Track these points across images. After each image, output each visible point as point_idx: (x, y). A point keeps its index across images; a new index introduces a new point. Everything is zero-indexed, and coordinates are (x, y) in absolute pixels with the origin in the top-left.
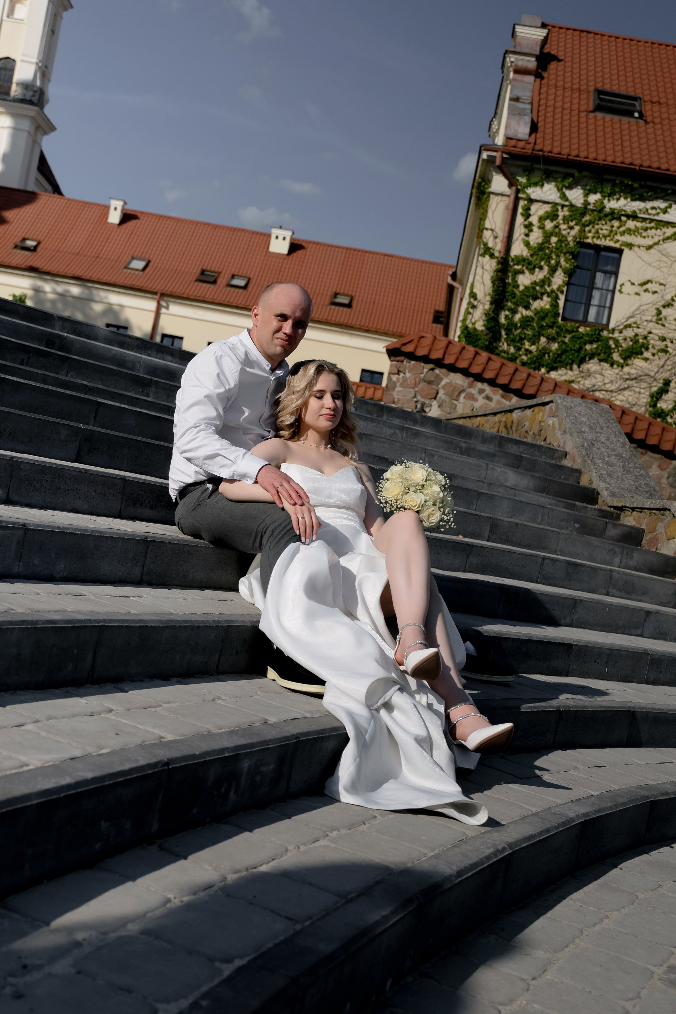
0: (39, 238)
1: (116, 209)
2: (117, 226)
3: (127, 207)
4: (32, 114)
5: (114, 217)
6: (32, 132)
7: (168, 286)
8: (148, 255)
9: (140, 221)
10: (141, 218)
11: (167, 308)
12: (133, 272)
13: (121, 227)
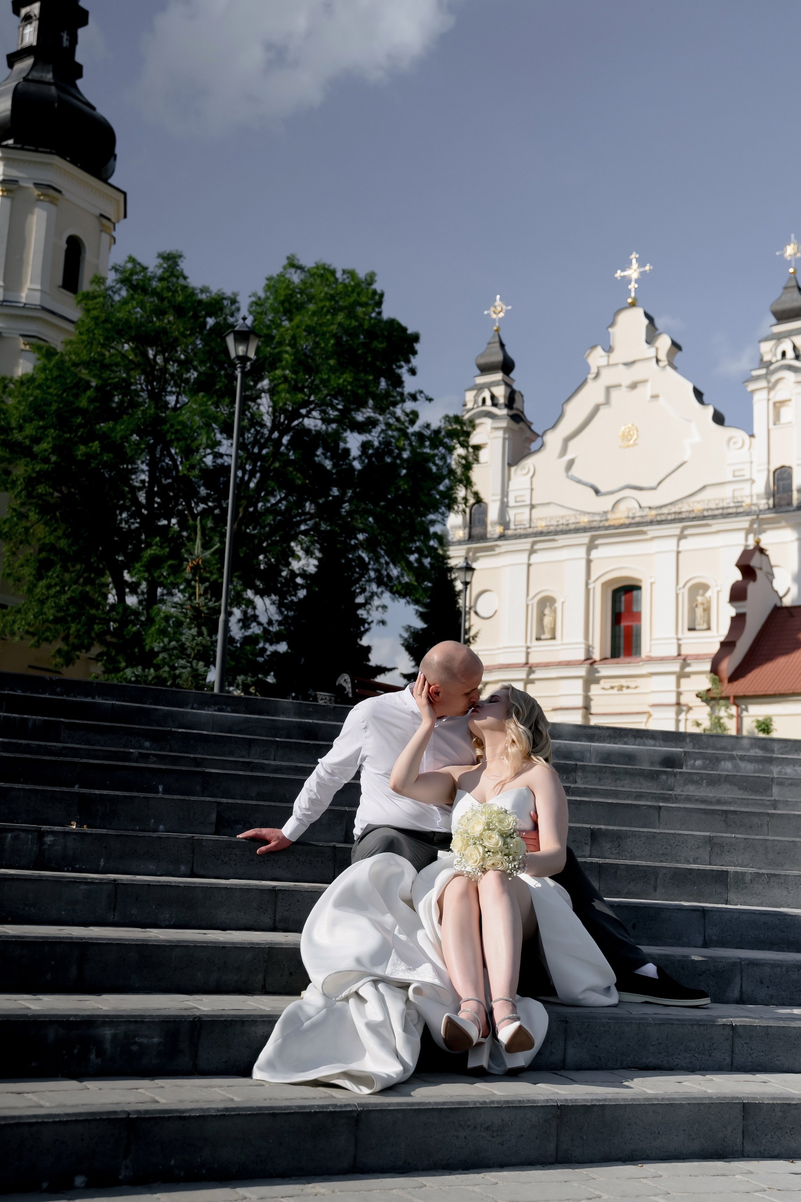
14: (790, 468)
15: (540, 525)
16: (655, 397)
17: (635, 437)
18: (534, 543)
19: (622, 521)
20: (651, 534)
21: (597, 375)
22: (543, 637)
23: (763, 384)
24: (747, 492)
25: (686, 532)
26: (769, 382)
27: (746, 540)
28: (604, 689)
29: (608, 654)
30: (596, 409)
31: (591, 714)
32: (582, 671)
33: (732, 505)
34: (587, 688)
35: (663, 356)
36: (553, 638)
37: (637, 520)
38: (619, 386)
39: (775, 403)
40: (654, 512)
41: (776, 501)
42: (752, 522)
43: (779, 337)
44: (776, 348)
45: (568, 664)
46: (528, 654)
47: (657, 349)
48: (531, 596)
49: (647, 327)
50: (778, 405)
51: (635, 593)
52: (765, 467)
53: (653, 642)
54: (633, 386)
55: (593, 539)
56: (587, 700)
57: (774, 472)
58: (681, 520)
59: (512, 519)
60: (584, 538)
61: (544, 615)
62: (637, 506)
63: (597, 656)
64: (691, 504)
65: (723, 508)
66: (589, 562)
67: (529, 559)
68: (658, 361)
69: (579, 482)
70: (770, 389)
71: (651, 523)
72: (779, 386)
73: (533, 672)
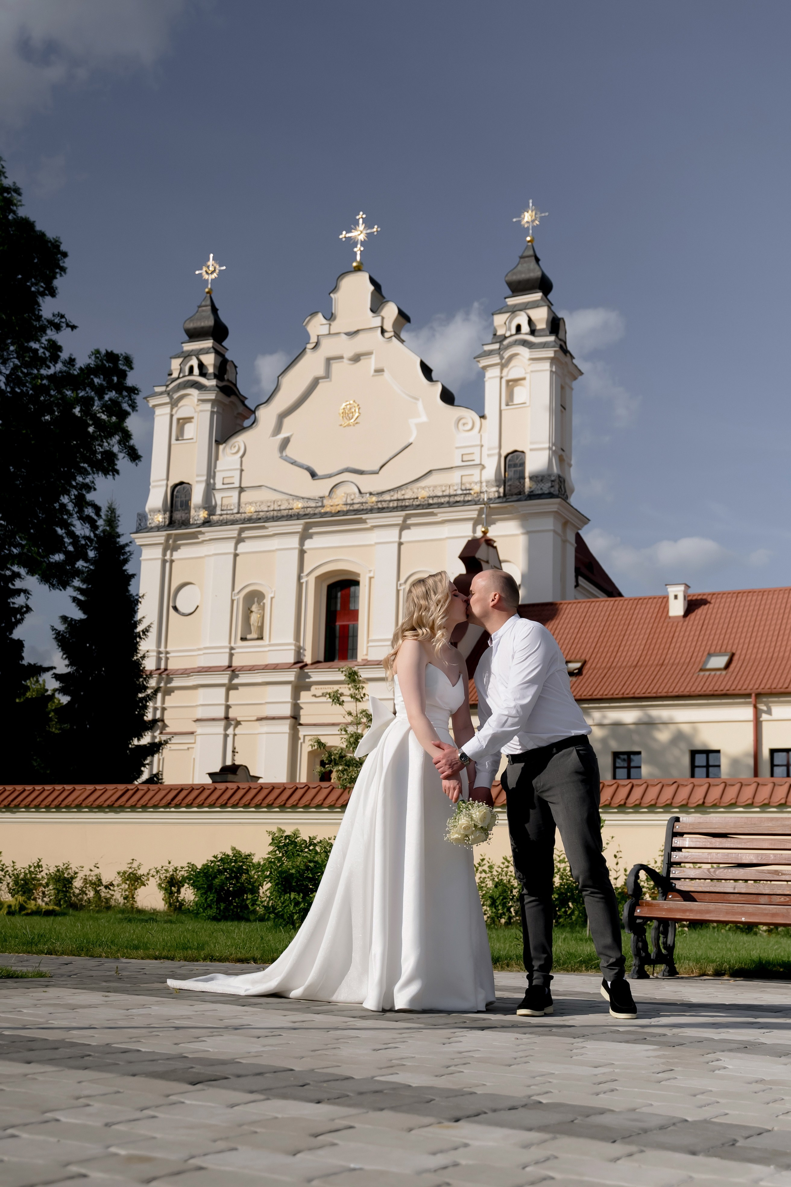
0: (583, 657)
1: (676, 597)
2: (682, 619)
3: (691, 591)
4: (554, 508)
5: (677, 608)
6: (559, 530)
7: (764, 681)
8: (729, 647)
9: (711, 606)
10: (713, 601)
11: (769, 712)
12: (713, 673)
13: (688, 618)
14: (523, 452)
15: (250, 510)
16: (379, 371)
17: (357, 415)
18: (242, 530)
19: (339, 508)
20: (370, 523)
21: (317, 345)
22: (249, 637)
23: (496, 360)
24: (476, 478)
25: (409, 522)
26: (502, 358)
27: (474, 531)
28: (315, 696)
29: (321, 657)
30: (315, 383)
31: (300, 725)
32: (291, 676)
33: (459, 492)
34: (296, 696)
35: (388, 326)
36: (261, 638)
37: (356, 507)
38: (341, 358)
39: (508, 382)
40: (374, 499)
41: (507, 488)
42: (481, 512)
43: (514, 310)
44: (510, 322)
45: (276, 668)
46: (231, 655)
47: (383, 318)
48: (236, 591)
49: (372, 293)
50: (512, 384)
51: (352, 589)
52: (497, 451)
53: (371, 644)
54: (356, 358)
55: (307, 527)
56: (296, 708)
57: (506, 457)
58: (404, 508)
59: (219, 502)
60: (298, 526)
61: (252, 612)
62: (357, 491)
63: (308, 659)
64: (415, 490)
65: (450, 496)
66: (302, 553)
67: (236, 549)
68: (383, 331)
69: (294, 463)
70: (503, 366)
71: (371, 511)
72: (513, 363)
73: (237, 676)
